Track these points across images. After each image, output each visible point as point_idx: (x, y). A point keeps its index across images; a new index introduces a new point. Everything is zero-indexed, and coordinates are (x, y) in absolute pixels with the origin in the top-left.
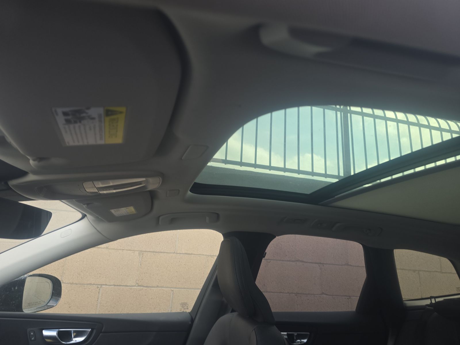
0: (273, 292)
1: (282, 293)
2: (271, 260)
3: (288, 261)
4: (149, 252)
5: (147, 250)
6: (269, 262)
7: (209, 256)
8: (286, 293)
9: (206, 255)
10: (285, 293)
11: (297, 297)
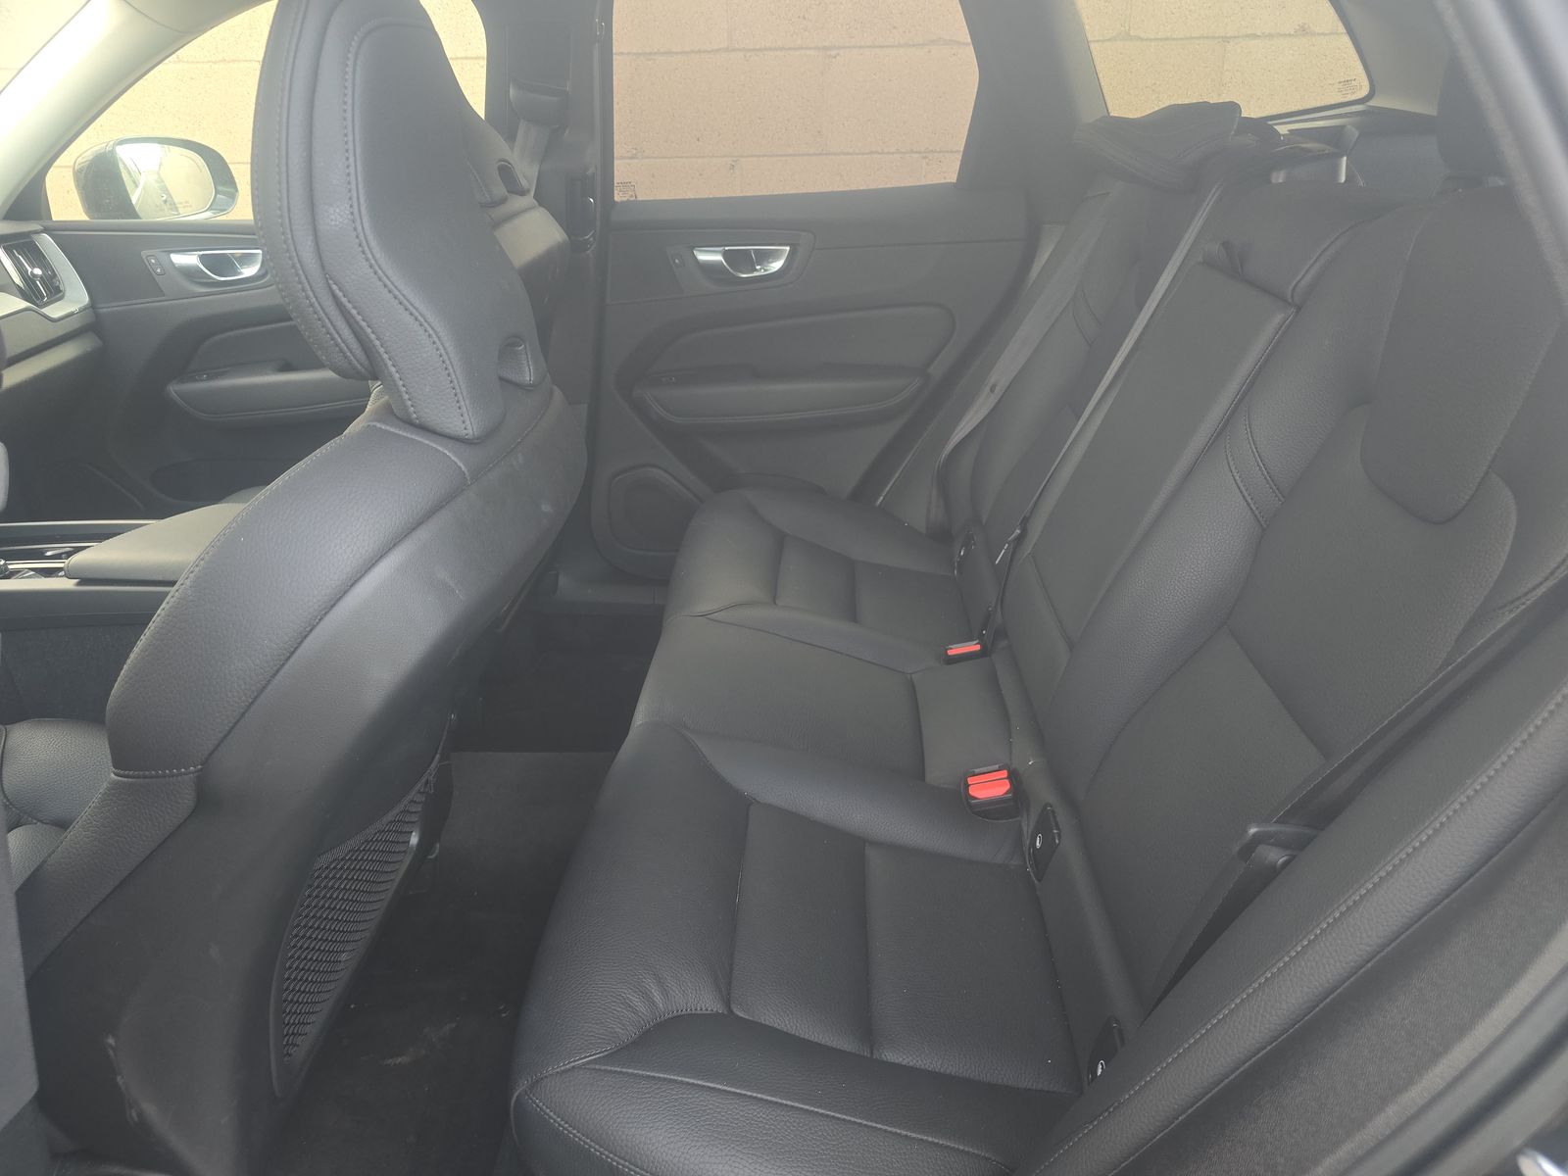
0: (848, 154)
1: (877, 152)
2: (840, 48)
3: (899, 46)
4: (466, 58)
5: (459, 55)
6: (835, 57)
7: (638, 55)
8: (893, 153)
9: (629, 53)
10: (888, 153)
11: (927, 164)
